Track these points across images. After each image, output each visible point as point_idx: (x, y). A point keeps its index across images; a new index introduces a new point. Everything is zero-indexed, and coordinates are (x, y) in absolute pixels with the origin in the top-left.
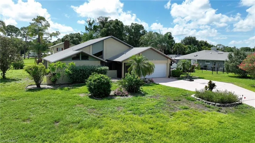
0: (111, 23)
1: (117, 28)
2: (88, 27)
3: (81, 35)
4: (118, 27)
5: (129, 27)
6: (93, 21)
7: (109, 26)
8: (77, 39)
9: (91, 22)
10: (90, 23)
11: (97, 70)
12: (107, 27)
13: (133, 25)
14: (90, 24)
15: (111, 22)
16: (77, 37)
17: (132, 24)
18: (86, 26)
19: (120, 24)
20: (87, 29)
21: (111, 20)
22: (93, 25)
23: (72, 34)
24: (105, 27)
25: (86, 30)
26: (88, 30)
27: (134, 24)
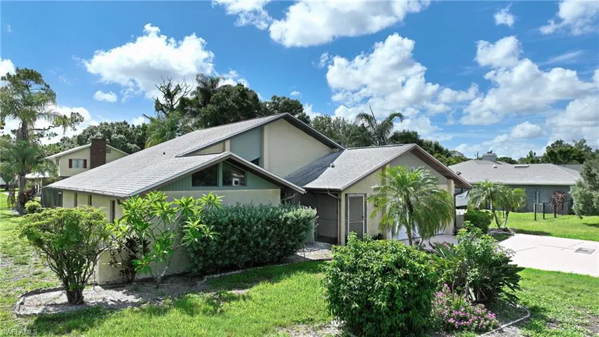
0: (228, 94)
1: (245, 105)
2: (163, 101)
3: (131, 126)
4: (247, 103)
5: (267, 105)
6: (178, 89)
7: (223, 99)
8: (120, 138)
9: (172, 89)
10: (168, 91)
11: (287, 219)
12: (218, 101)
13: (276, 101)
14: (169, 95)
15: (227, 90)
16: (120, 132)
17: (274, 98)
18: (157, 101)
19: (251, 96)
20: (159, 107)
21: (225, 86)
22: (177, 98)
23: (106, 124)
24: (213, 103)
25: (157, 110)
26: (162, 109)
27: (278, 99)
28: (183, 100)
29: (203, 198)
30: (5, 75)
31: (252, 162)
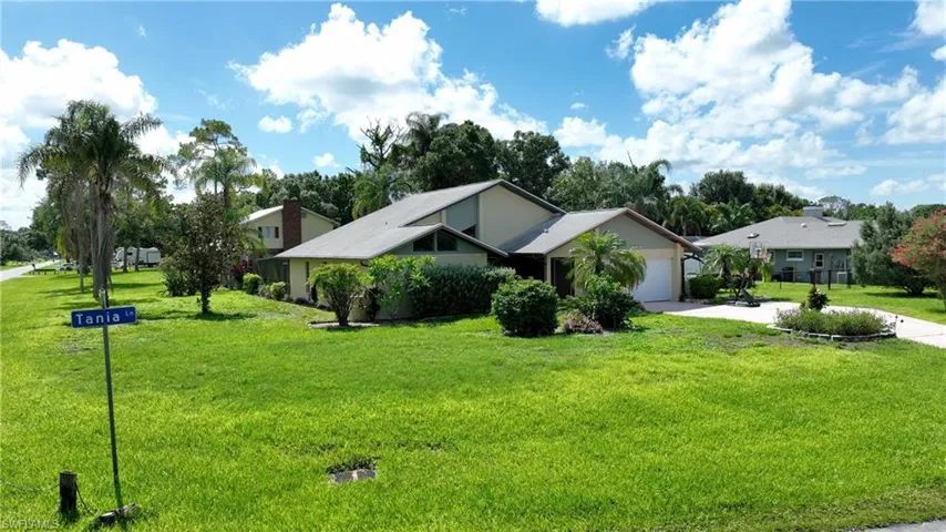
0: (453, 136)
1: (475, 151)
2: (370, 149)
3: (323, 178)
4: (477, 148)
5: (508, 145)
6: (389, 132)
7: (447, 144)
8: (311, 195)
9: (381, 133)
10: (377, 135)
11: (488, 276)
12: (441, 147)
13: (521, 138)
14: (378, 141)
15: (452, 131)
16: (310, 187)
17: (518, 134)
18: (363, 149)
19: (482, 138)
20: (365, 157)
21: (448, 126)
22: (389, 142)
23: (292, 176)
24: (433, 151)
25: (364, 161)
26: (370, 160)
27: (523, 135)
28: (396, 148)
29: (421, 260)
30: (192, 130)
31: (464, 232)
